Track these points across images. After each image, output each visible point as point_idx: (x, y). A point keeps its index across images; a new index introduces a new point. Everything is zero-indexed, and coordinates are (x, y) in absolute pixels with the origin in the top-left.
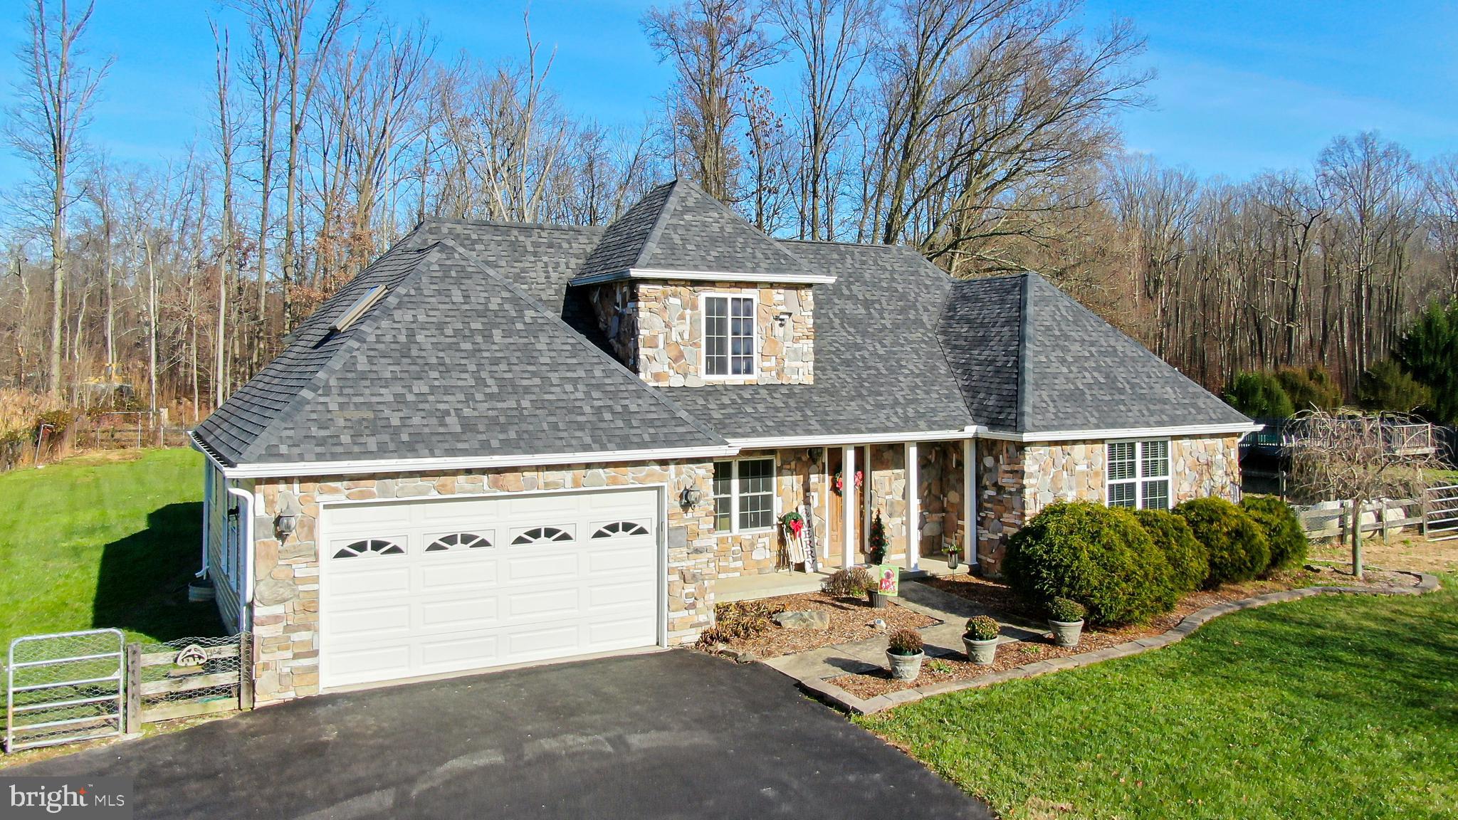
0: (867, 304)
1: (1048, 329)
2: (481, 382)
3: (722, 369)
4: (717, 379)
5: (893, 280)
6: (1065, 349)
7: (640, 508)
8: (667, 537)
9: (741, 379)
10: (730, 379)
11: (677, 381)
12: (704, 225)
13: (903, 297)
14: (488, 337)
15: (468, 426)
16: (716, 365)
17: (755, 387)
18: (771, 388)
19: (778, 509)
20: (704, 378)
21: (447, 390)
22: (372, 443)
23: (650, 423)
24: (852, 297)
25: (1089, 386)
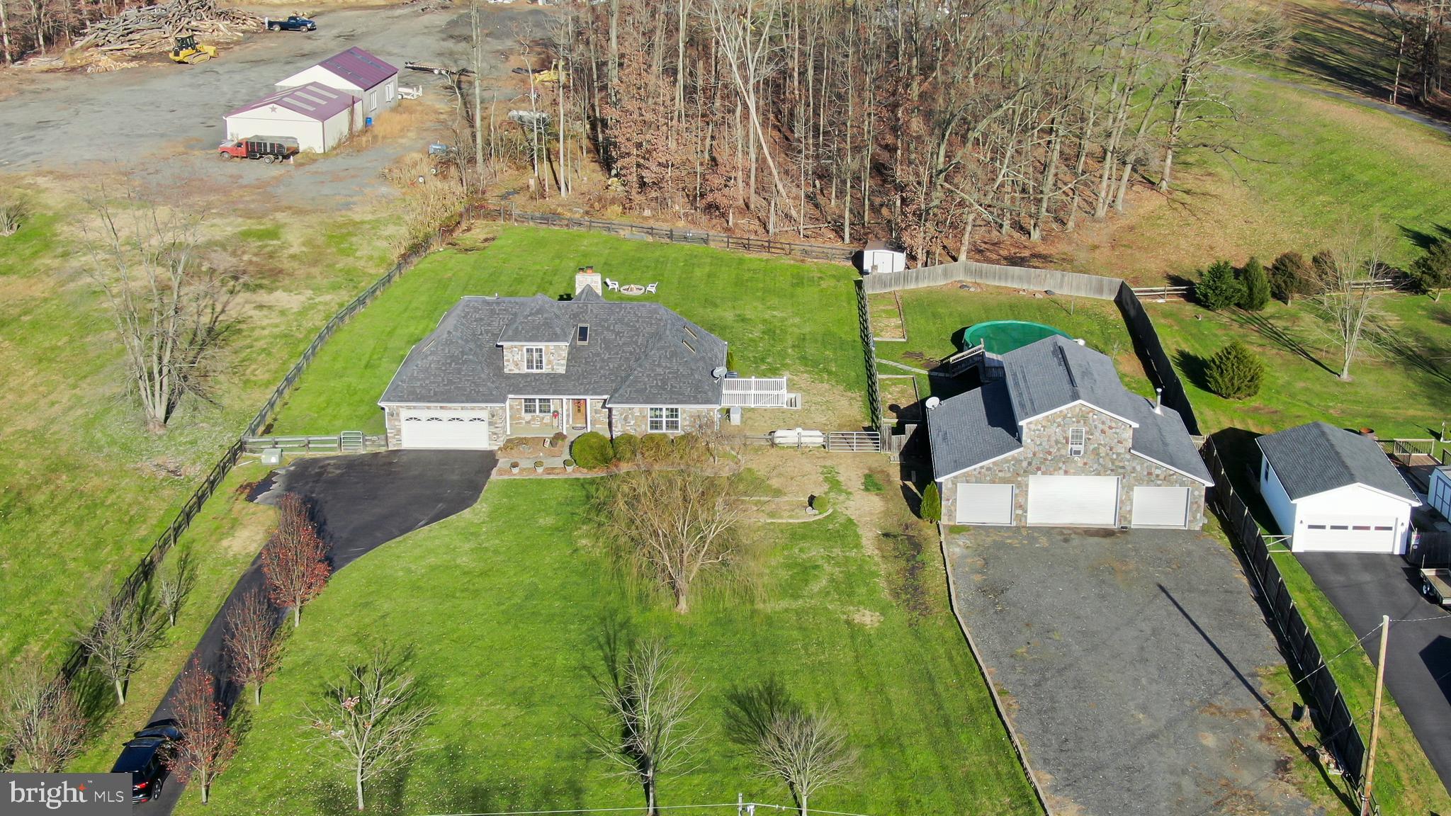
0: (618, 334)
1: (654, 361)
2: (443, 380)
3: (532, 368)
4: (530, 371)
5: (638, 321)
6: (653, 370)
7: (484, 414)
8: (490, 424)
9: (539, 371)
10: (535, 371)
11: (516, 371)
12: (534, 321)
13: (637, 330)
14: (450, 364)
15: (435, 394)
16: (530, 366)
17: (541, 374)
18: (548, 375)
19: (552, 409)
20: (525, 370)
21: (434, 383)
22: (411, 397)
23: (484, 395)
24: (613, 331)
25: (651, 387)
